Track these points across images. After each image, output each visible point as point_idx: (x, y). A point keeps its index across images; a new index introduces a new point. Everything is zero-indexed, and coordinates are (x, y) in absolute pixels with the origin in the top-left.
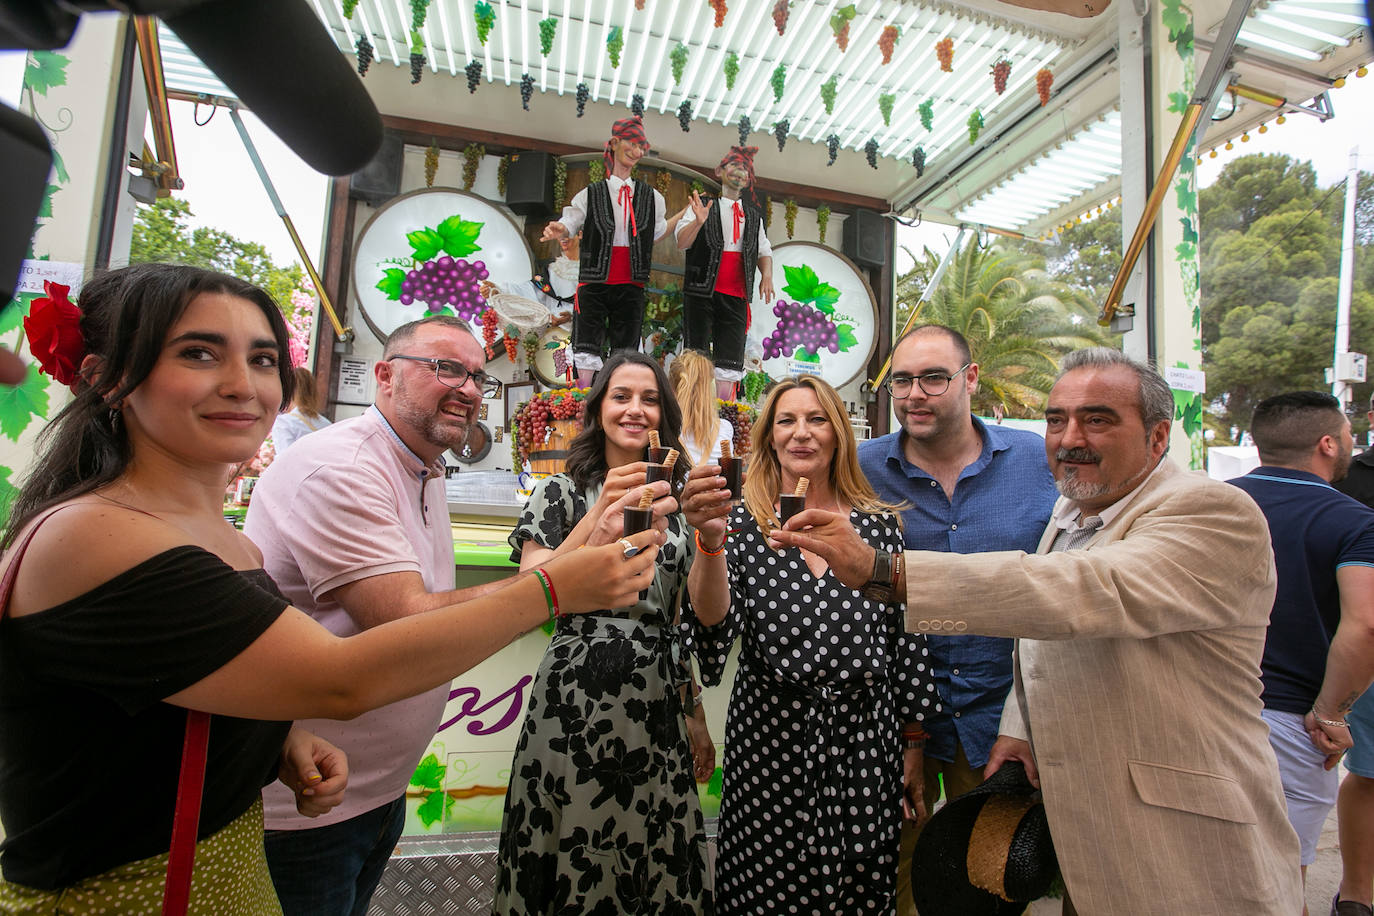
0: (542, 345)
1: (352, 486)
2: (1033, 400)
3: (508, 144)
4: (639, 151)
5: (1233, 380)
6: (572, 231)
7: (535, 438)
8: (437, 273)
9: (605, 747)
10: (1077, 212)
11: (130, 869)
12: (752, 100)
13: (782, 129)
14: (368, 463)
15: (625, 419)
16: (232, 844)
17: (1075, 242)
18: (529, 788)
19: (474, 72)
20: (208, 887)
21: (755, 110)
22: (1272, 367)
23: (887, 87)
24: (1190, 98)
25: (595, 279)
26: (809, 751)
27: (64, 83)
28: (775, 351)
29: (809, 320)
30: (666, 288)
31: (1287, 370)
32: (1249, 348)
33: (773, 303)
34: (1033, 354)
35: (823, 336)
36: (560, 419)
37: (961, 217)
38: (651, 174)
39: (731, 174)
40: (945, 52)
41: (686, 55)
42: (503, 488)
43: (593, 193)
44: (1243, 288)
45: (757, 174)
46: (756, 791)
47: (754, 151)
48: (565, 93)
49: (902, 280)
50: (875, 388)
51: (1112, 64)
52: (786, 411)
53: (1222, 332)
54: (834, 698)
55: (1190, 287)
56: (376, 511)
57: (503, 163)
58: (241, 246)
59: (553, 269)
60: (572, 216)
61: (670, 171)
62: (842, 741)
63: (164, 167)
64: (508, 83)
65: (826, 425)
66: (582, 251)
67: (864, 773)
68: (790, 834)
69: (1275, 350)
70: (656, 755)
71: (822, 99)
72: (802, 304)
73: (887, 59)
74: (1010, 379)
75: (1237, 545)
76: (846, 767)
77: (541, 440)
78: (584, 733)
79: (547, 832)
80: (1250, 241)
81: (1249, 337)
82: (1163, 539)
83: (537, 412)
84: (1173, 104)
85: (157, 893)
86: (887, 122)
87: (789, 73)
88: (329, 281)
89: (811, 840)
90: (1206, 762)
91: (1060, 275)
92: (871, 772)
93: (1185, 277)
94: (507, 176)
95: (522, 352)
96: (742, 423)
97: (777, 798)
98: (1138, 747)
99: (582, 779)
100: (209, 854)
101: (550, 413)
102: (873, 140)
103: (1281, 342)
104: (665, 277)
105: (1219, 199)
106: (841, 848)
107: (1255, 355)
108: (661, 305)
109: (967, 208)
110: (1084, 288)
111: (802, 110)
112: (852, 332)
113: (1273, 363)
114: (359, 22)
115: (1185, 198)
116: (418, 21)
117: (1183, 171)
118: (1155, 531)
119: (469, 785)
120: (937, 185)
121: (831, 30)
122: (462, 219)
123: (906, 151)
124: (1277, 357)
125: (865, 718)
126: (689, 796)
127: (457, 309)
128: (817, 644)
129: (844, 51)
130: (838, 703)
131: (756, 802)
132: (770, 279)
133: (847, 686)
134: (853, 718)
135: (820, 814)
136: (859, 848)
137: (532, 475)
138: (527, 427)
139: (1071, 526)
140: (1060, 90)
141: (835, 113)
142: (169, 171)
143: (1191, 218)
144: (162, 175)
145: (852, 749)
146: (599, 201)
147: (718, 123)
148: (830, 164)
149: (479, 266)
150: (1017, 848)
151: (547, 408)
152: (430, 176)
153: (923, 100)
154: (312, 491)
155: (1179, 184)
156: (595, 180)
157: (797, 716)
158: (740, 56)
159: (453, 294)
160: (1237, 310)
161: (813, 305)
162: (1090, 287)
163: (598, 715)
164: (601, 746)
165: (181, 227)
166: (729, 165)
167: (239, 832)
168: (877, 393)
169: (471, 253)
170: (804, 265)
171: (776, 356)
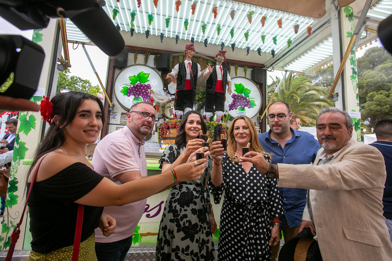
0: (166, 107)
1: (122, 147)
2: (309, 121)
3: (157, 52)
4: (193, 53)
5: (371, 114)
6: (174, 75)
7: (164, 134)
8: (137, 87)
9: (185, 222)
10: (321, 66)
11: (64, 249)
12: (225, 38)
13: (233, 45)
14: (126, 141)
15: (192, 129)
16: (88, 244)
17: (320, 74)
18: (164, 233)
19: (148, 33)
20: (82, 255)
21: (226, 40)
22: (383, 110)
23: (263, 33)
24: (353, 33)
25: (181, 89)
26: (245, 224)
27: (42, 41)
28: (232, 108)
29: (242, 99)
30: (201, 91)
31: (388, 111)
32: (376, 104)
33: (232, 94)
34: (309, 107)
35: (246, 104)
36: (172, 128)
37: (286, 68)
38: (197, 59)
39: (219, 59)
40: (280, 23)
41: (206, 26)
42: (155, 147)
43: (180, 65)
44: (373, 86)
45: (226, 58)
46: (229, 235)
47: (226, 52)
48: (172, 37)
49: (269, 86)
50: (262, 118)
51: (329, 24)
52: (237, 126)
53: (367, 100)
54: (252, 208)
55: (355, 87)
56: (129, 154)
57: (155, 57)
58: (83, 81)
59: (169, 86)
60: (175, 71)
61: (202, 58)
62: (254, 221)
63: (66, 62)
64: (157, 35)
65: (248, 130)
66: (177, 81)
67: (261, 231)
68: (239, 248)
69: (384, 105)
70: (200, 225)
71: (245, 37)
72: (240, 95)
73: (263, 25)
74: (302, 115)
75: (375, 163)
76: (256, 229)
77: (166, 134)
78: (179, 218)
79: (168, 247)
80: (375, 72)
81: (376, 101)
82: (353, 161)
83: (165, 126)
84: (348, 35)
85: (70, 256)
86: (263, 42)
87: (235, 30)
88: (108, 90)
89: (245, 250)
90: (367, 228)
91: (316, 84)
92: (263, 230)
93: (353, 85)
94: (156, 61)
95: (160, 109)
96: (223, 129)
97: (236, 237)
98: (346, 222)
99: (178, 231)
100: (83, 246)
101: (168, 126)
102: (259, 48)
103: (386, 103)
104: (201, 87)
105: (365, 61)
106: (254, 253)
107: (378, 106)
108: (200, 95)
109: (287, 66)
110: (324, 88)
111: (239, 40)
112: (255, 102)
113: (383, 109)
114: (117, 21)
115: (352, 62)
116: (133, 20)
117: (351, 54)
118: (350, 159)
119: (146, 232)
120: (278, 60)
121: (247, 18)
122: (144, 72)
123: (269, 50)
124: (385, 107)
125: (261, 214)
126: (210, 237)
127: (142, 97)
128: (247, 192)
129: (251, 24)
130: (253, 210)
131: (230, 238)
132: (231, 88)
133: (256, 205)
134: (258, 214)
135: (248, 242)
136: (260, 253)
137: (163, 144)
138: (162, 130)
139: (323, 158)
140: (314, 32)
141: (248, 41)
142: (67, 63)
143: (354, 68)
144: (66, 64)
145: (258, 224)
146: (182, 67)
147: (215, 44)
148: (247, 55)
149: (148, 85)
150: (309, 254)
151: (168, 125)
152: (135, 61)
153: (274, 36)
154: (112, 148)
155: (350, 58)
156: (181, 61)
157: (241, 213)
158: (221, 26)
159: (141, 93)
160: (371, 93)
161: (243, 95)
162: (326, 87)
163: (183, 213)
164: (184, 222)
165: (67, 76)
166: (218, 56)
167: (90, 241)
168: (262, 120)
169: (146, 82)
170: (240, 83)
171: (233, 109)
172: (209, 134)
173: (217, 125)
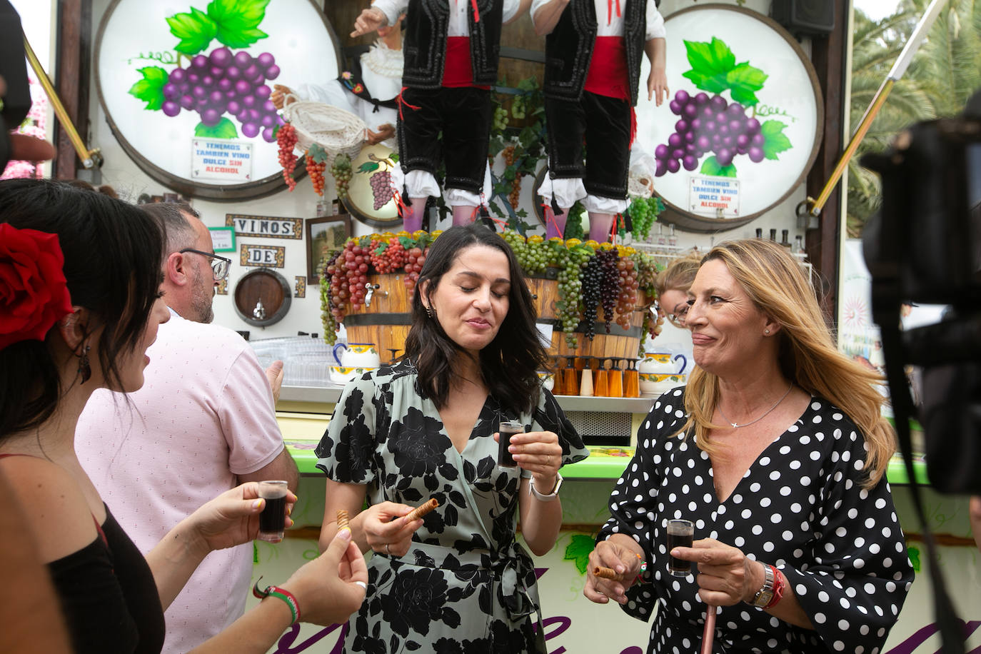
0: (355, 170)
7: (353, 298)
8: (211, 70)
28: (673, 163)
29: (721, 116)
30: (520, 86)
35: (742, 139)
36: (385, 273)
42: (311, 360)
50: (818, 209)
59: (367, 61)
66: (407, 44)
72: (711, 95)
77: (360, 300)
83: (353, 264)
88: (65, 86)
95: (330, 179)
96: (625, 273)
101: (370, 265)
104: (518, 66)
108: (514, 109)
112: (784, 131)
127: (239, 119)
137: (349, 346)
138: (341, 282)
149: (266, 59)
151: (367, 258)
159: (233, 99)
161: (726, 94)
168: (820, 217)
169: (255, 40)
170: (714, 39)
171: (675, 170)
172: (560, 296)
173: (593, 254)
